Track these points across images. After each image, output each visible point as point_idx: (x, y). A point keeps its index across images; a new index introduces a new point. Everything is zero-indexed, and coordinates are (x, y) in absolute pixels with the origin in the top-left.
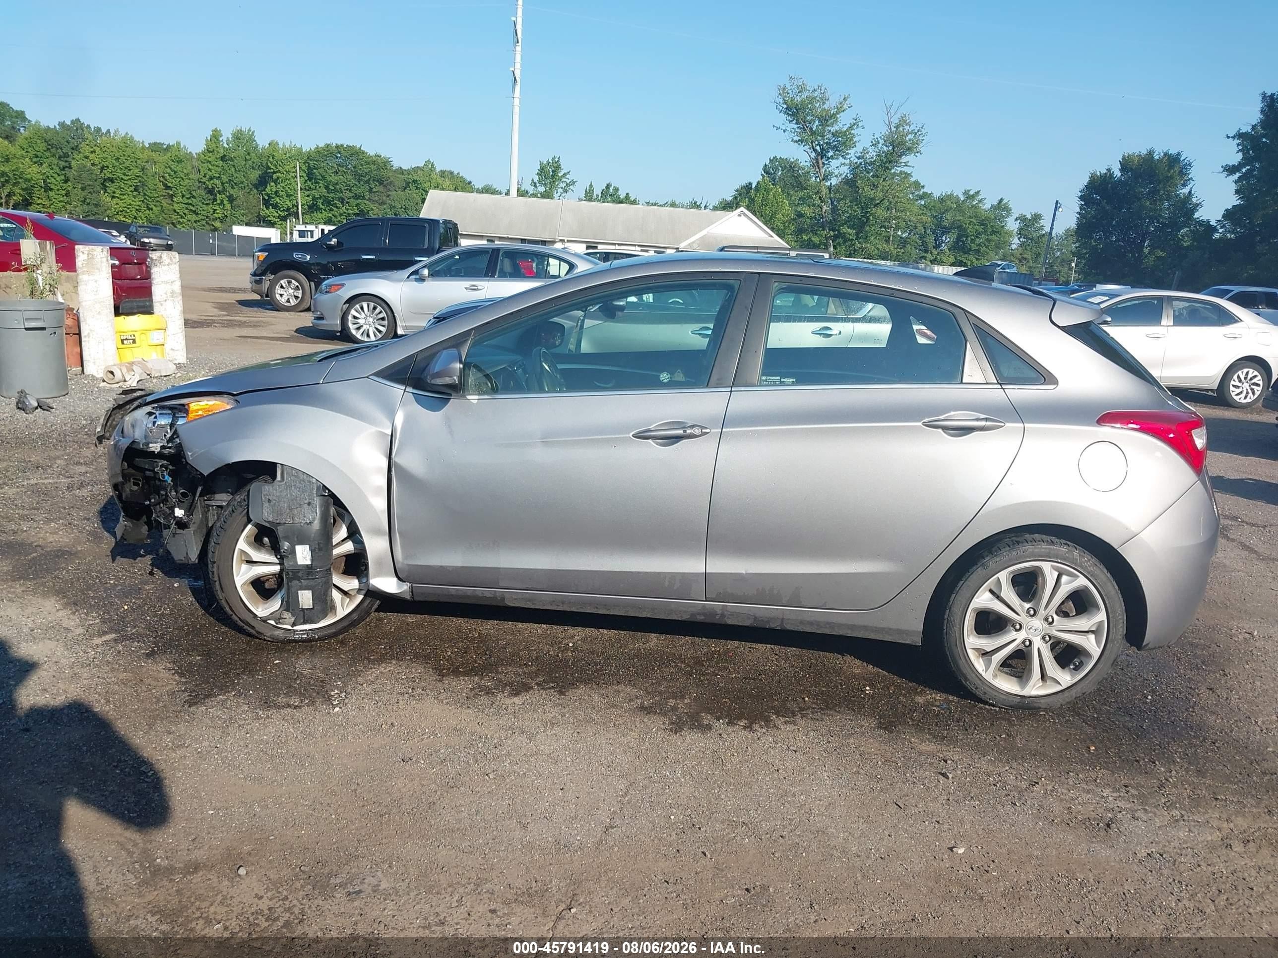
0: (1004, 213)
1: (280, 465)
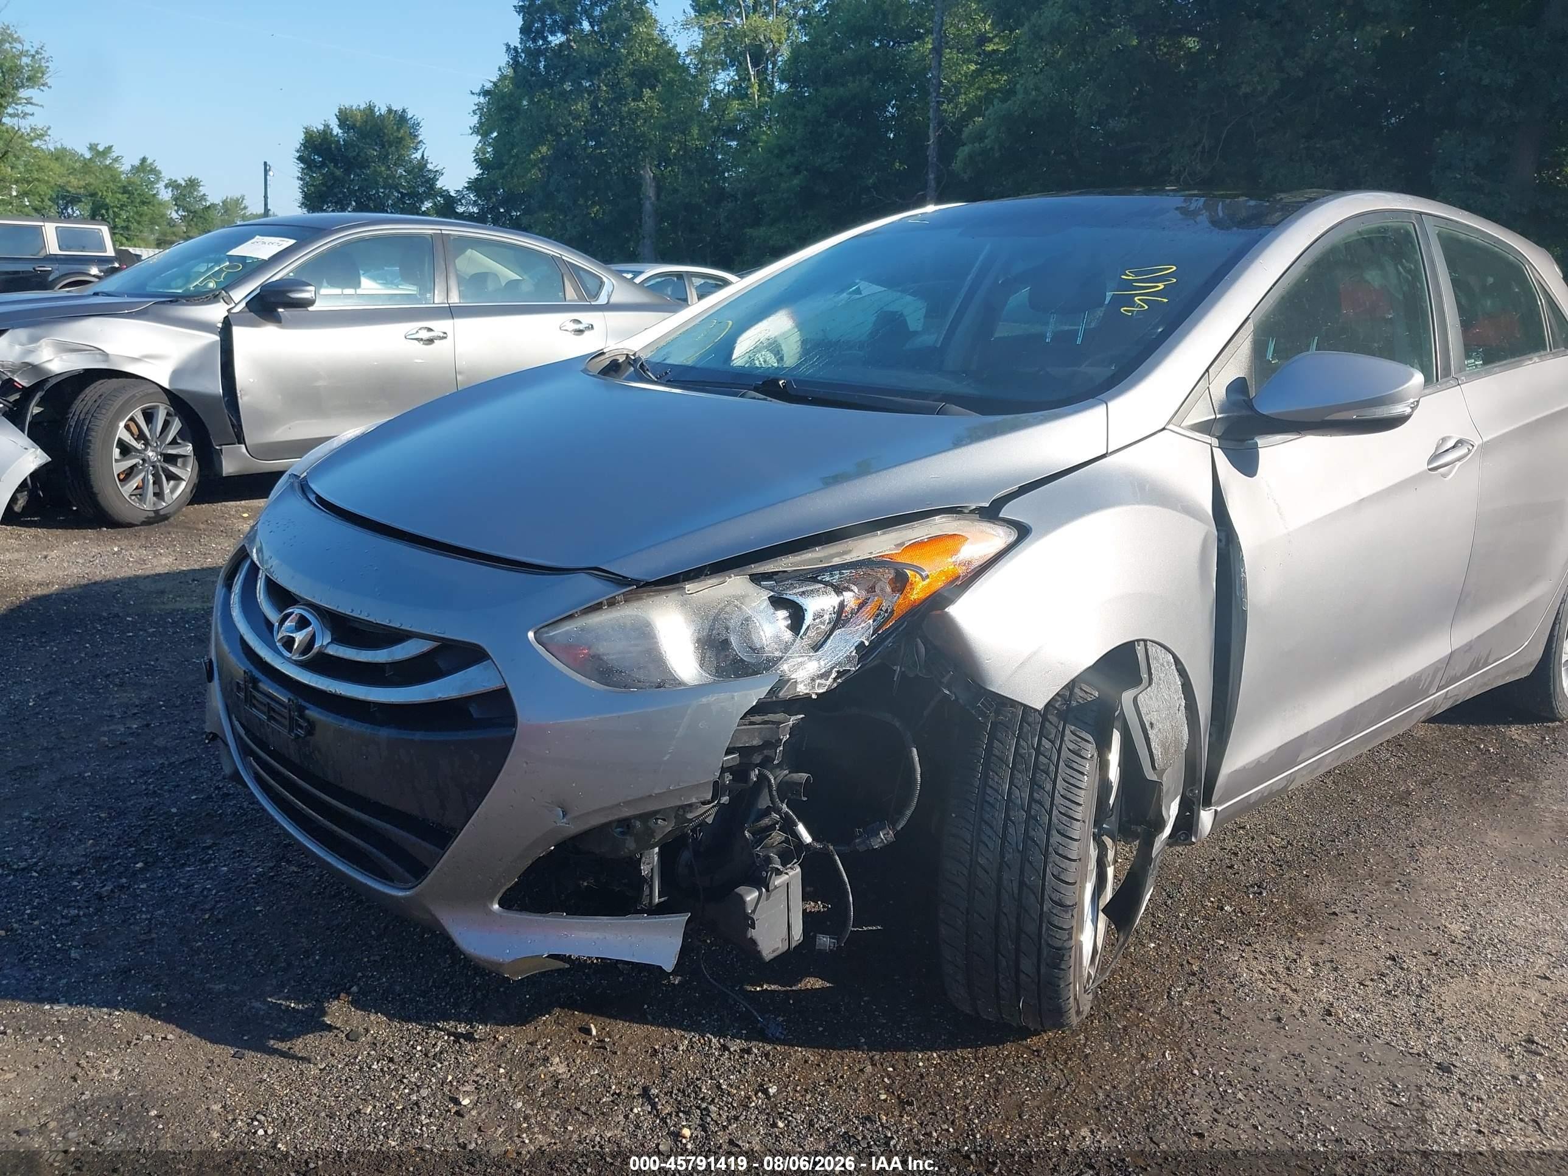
0: (152, 177)
1: (1142, 643)
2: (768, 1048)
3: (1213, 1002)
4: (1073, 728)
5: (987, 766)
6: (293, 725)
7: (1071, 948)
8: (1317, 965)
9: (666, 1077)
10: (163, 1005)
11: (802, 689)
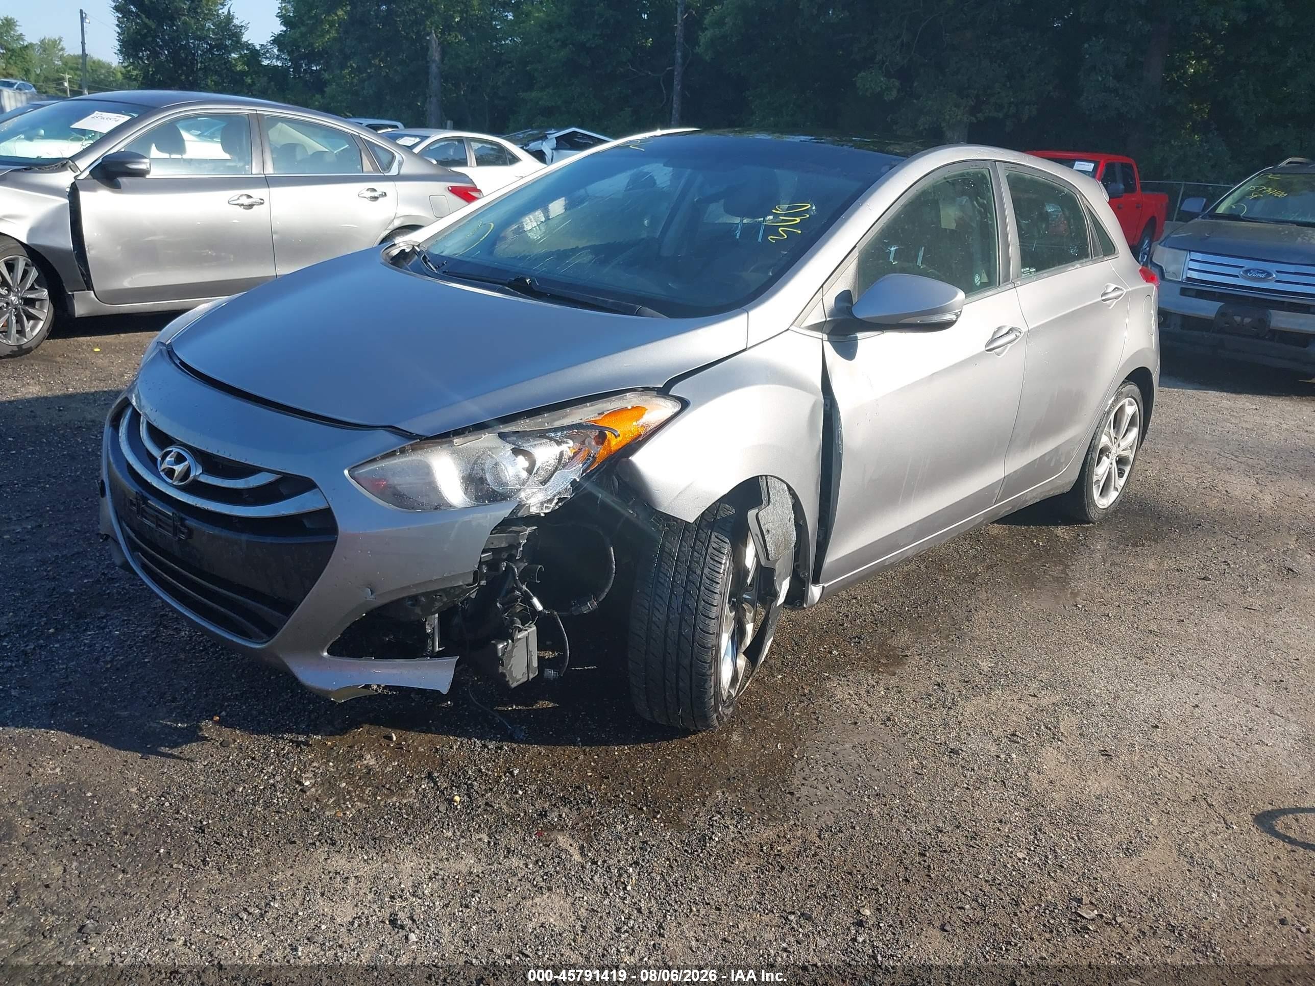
1: (764, 477)
2: (515, 745)
3: (814, 713)
4: (716, 534)
5: (661, 560)
6: (176, 530)
7: (711, 675)
8: (888, 689)
9: (444, 765)
10: (85, 726)
11: (534, 510)
